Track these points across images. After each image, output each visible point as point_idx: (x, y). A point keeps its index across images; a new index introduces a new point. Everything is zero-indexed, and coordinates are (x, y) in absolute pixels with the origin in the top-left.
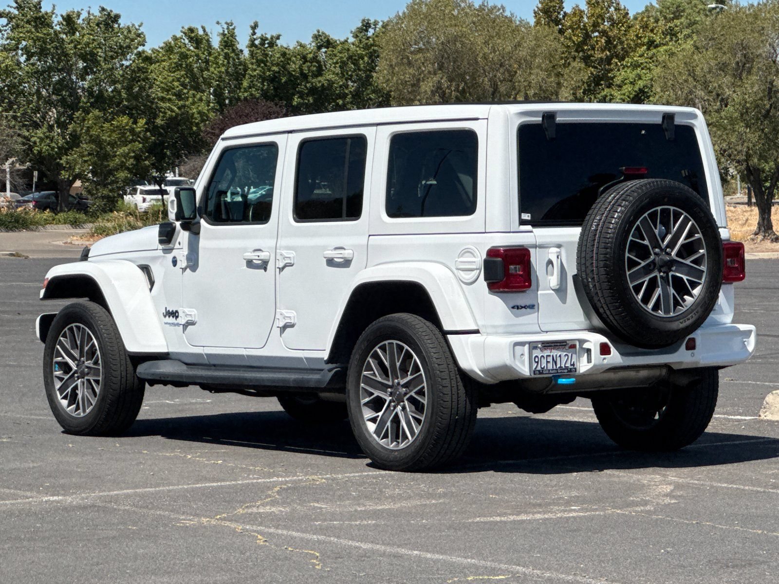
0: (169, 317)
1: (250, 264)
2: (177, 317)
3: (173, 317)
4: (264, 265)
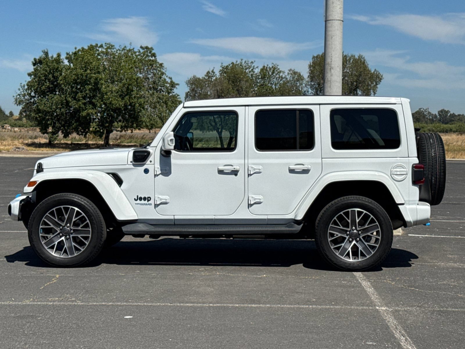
0: (140, 200)
2: (149, 200)
3: (144, 200)
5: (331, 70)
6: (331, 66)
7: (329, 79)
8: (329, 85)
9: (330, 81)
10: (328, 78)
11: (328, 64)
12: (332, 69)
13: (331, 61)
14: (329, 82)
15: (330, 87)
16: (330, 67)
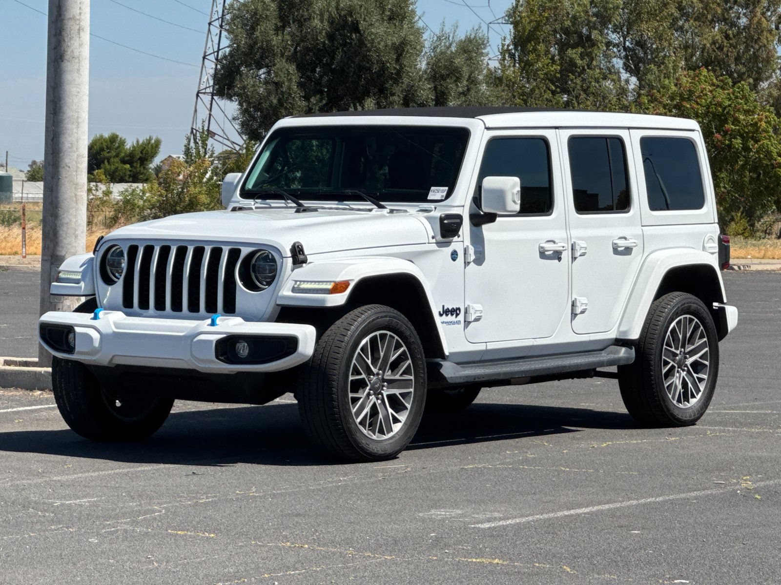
0: (447, 315)
1: (543, 255)
2: (457, 315)
3: (452, 315)
4: (557, 255)
5: (79, 33)
6: (79, 24)
7: (76, 54)
8: (76, 67)
9: (79, 58)
10: (72, 52)
11: (74, 18)
12: (81, 31)
13: (80, 14)
14: (77, 61)
15: (78, 70)
16: (78, 27)
